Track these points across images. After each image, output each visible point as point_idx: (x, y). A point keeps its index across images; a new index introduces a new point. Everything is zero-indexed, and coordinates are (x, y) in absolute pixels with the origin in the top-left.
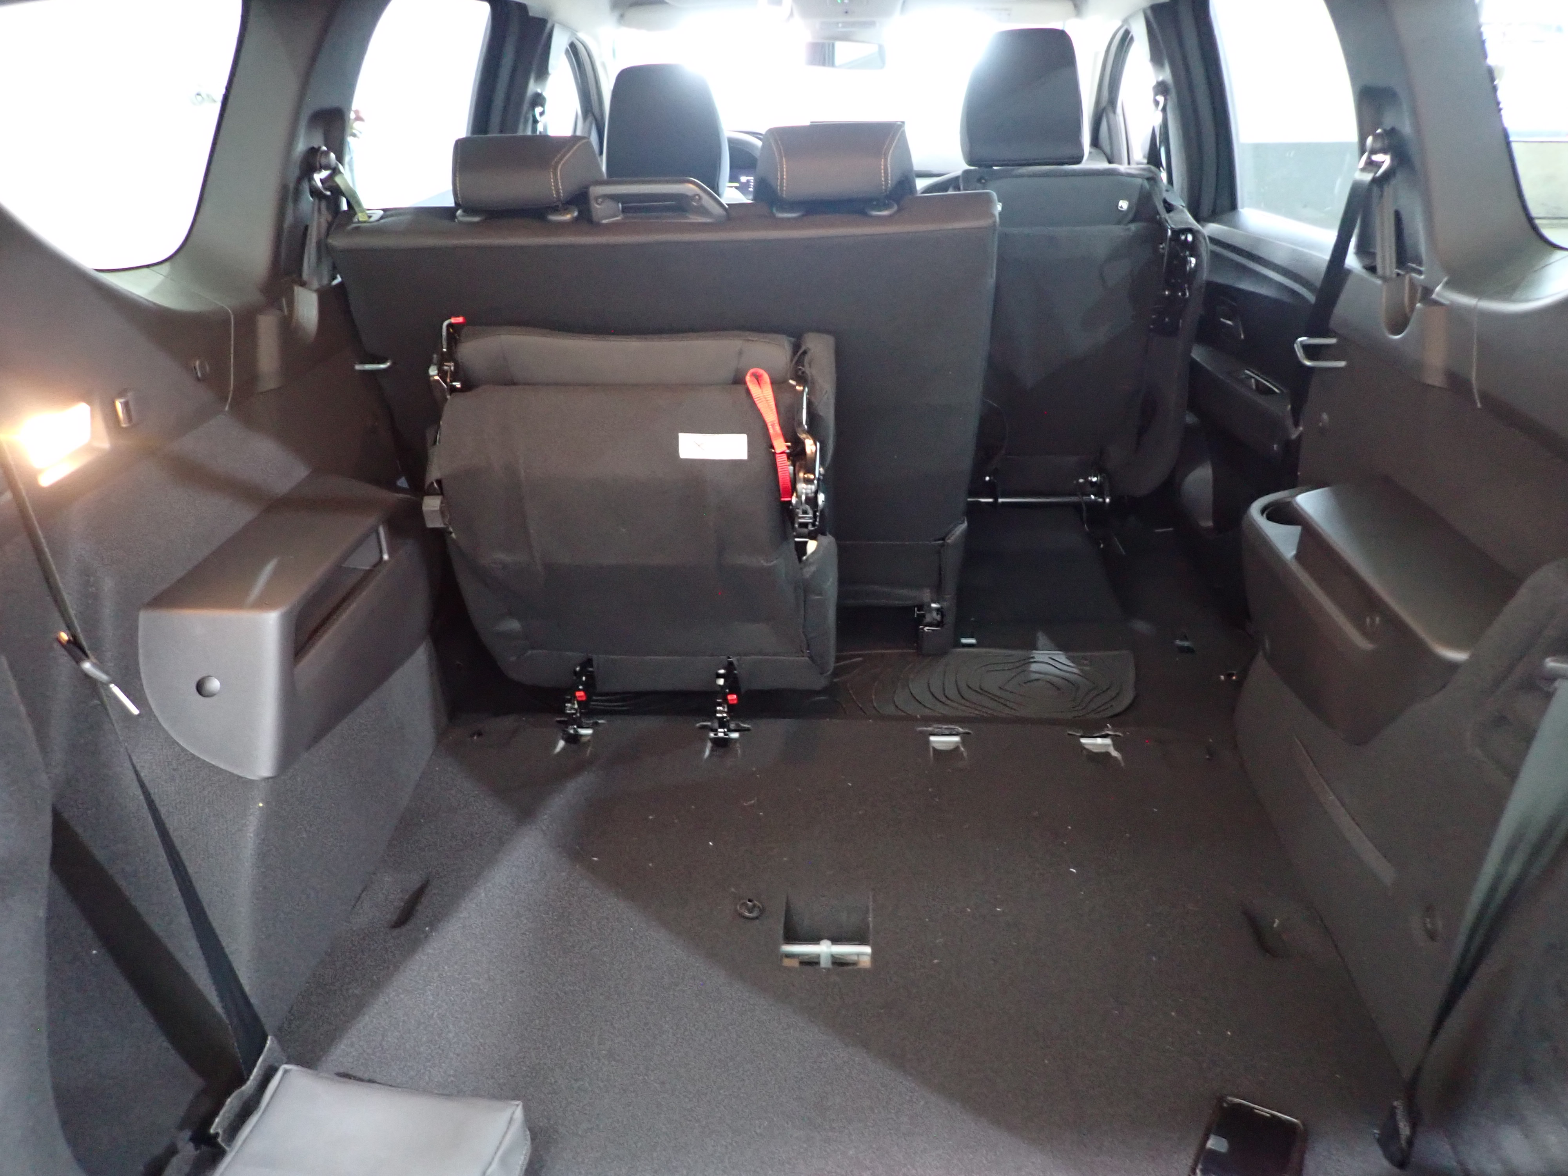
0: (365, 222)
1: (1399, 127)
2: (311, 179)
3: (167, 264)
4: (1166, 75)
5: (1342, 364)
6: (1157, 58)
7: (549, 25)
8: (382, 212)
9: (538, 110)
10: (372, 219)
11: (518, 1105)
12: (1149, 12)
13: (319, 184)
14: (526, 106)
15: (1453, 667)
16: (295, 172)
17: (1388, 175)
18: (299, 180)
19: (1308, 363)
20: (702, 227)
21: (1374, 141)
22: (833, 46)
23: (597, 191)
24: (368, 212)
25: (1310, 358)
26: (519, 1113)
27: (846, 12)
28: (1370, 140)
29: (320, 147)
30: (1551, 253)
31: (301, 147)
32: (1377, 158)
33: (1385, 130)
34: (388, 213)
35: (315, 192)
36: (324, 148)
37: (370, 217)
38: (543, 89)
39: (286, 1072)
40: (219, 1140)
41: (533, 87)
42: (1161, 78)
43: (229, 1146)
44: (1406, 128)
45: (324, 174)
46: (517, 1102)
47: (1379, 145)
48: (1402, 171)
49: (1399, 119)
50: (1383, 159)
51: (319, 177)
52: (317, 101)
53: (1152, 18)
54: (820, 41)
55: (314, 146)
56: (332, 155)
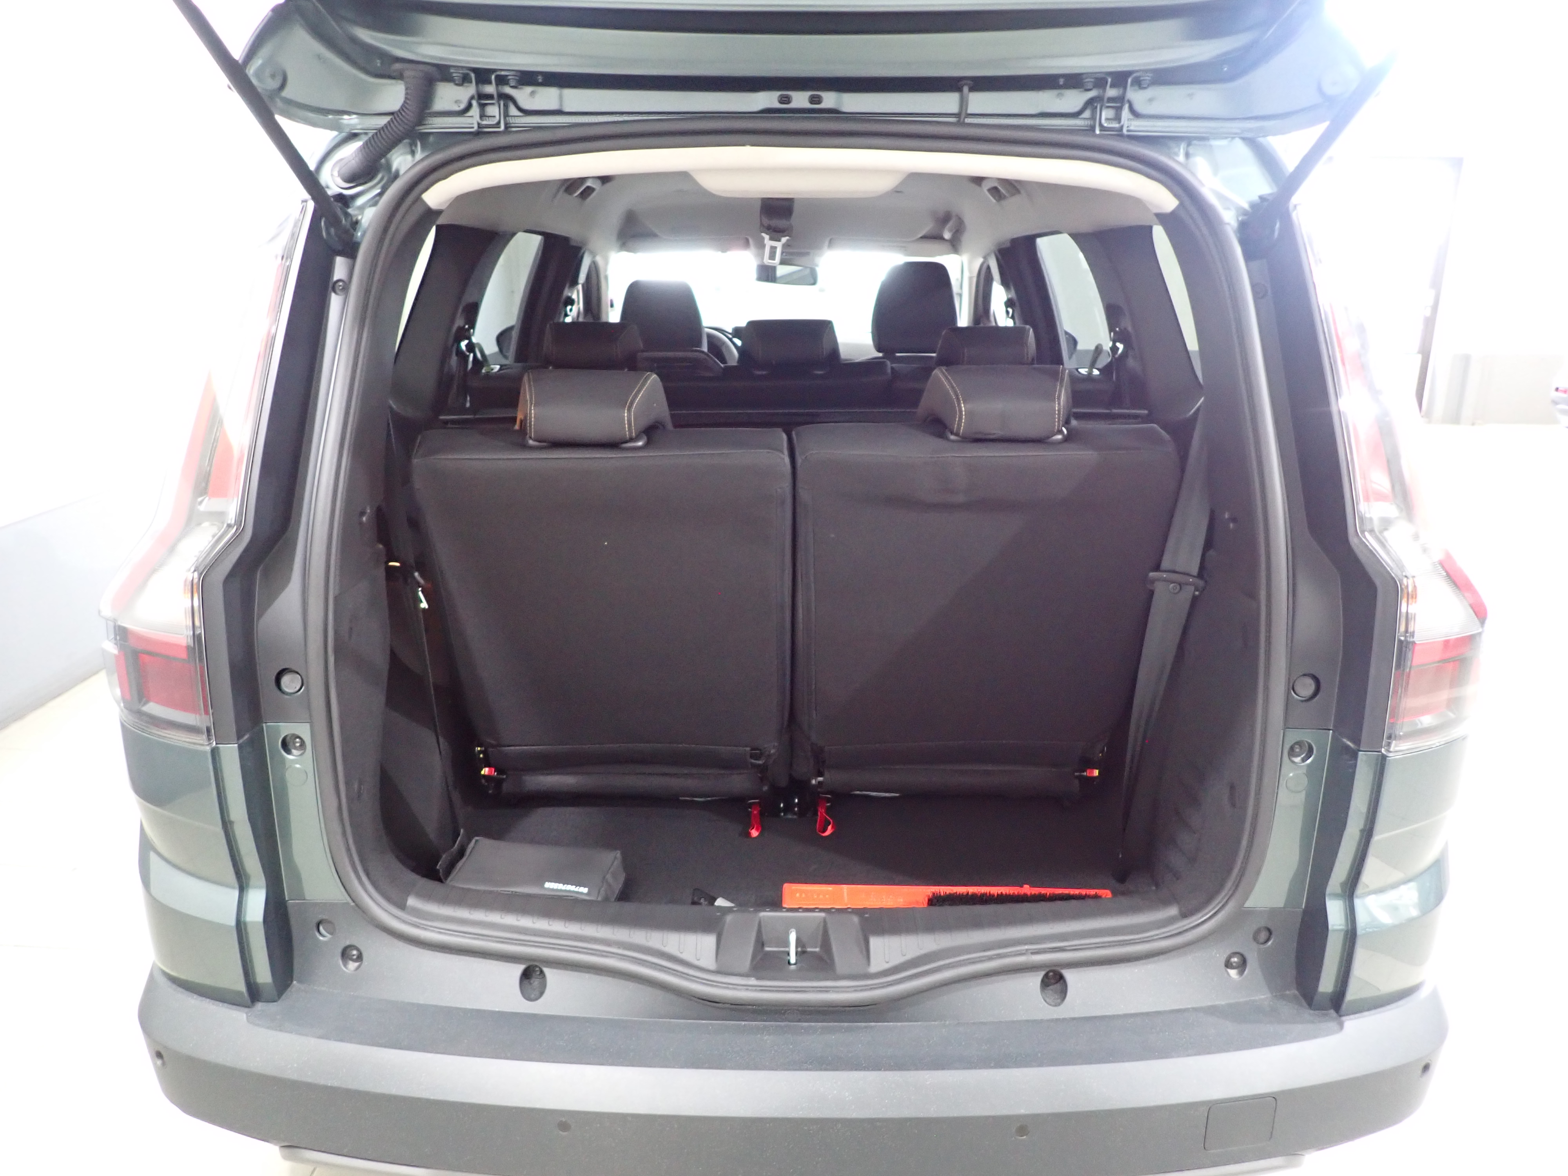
0: (489, 372)
1: (1126, 327)
2: (459, 347)
4: (1013, 294)
6: (1005, 283)
7: (582, 251)
8: (499, 367)
9: (569, 308)
10: (494, 371)
11: (618, 852)
12: (998, 255)
13: (463, 348)
14: (561, 305)
16: (451, 340)
17: (1124, 355)
18: (453, 345)
20: (711, 379)
21: (1115, 335)
23: (640, 355)
24: (491, 366)
26: (619, 856)
29: (464, 326)
31: (455, 326)
32: (1118, 344)
33: (1120, 329)
34: (504, 367)
35: (459, 352)
36: (467, 326)
37: (492, 370)
38: (571, 294)
39: (477, 841)
40: (441, 875)
41: (567, 293)
42: (1010, 296)
43: (447, 876)
44: (1130, 329)
45: (466, 342)
46: (617, 850)
47: (1118, 337)
48: (1131, 353)
49: (1126, 323)
50: (1120, 346)
51: (463, 344)
52: (468, 299)
53: (1000, 257)
55: (462, 325)
56: (471, 331)
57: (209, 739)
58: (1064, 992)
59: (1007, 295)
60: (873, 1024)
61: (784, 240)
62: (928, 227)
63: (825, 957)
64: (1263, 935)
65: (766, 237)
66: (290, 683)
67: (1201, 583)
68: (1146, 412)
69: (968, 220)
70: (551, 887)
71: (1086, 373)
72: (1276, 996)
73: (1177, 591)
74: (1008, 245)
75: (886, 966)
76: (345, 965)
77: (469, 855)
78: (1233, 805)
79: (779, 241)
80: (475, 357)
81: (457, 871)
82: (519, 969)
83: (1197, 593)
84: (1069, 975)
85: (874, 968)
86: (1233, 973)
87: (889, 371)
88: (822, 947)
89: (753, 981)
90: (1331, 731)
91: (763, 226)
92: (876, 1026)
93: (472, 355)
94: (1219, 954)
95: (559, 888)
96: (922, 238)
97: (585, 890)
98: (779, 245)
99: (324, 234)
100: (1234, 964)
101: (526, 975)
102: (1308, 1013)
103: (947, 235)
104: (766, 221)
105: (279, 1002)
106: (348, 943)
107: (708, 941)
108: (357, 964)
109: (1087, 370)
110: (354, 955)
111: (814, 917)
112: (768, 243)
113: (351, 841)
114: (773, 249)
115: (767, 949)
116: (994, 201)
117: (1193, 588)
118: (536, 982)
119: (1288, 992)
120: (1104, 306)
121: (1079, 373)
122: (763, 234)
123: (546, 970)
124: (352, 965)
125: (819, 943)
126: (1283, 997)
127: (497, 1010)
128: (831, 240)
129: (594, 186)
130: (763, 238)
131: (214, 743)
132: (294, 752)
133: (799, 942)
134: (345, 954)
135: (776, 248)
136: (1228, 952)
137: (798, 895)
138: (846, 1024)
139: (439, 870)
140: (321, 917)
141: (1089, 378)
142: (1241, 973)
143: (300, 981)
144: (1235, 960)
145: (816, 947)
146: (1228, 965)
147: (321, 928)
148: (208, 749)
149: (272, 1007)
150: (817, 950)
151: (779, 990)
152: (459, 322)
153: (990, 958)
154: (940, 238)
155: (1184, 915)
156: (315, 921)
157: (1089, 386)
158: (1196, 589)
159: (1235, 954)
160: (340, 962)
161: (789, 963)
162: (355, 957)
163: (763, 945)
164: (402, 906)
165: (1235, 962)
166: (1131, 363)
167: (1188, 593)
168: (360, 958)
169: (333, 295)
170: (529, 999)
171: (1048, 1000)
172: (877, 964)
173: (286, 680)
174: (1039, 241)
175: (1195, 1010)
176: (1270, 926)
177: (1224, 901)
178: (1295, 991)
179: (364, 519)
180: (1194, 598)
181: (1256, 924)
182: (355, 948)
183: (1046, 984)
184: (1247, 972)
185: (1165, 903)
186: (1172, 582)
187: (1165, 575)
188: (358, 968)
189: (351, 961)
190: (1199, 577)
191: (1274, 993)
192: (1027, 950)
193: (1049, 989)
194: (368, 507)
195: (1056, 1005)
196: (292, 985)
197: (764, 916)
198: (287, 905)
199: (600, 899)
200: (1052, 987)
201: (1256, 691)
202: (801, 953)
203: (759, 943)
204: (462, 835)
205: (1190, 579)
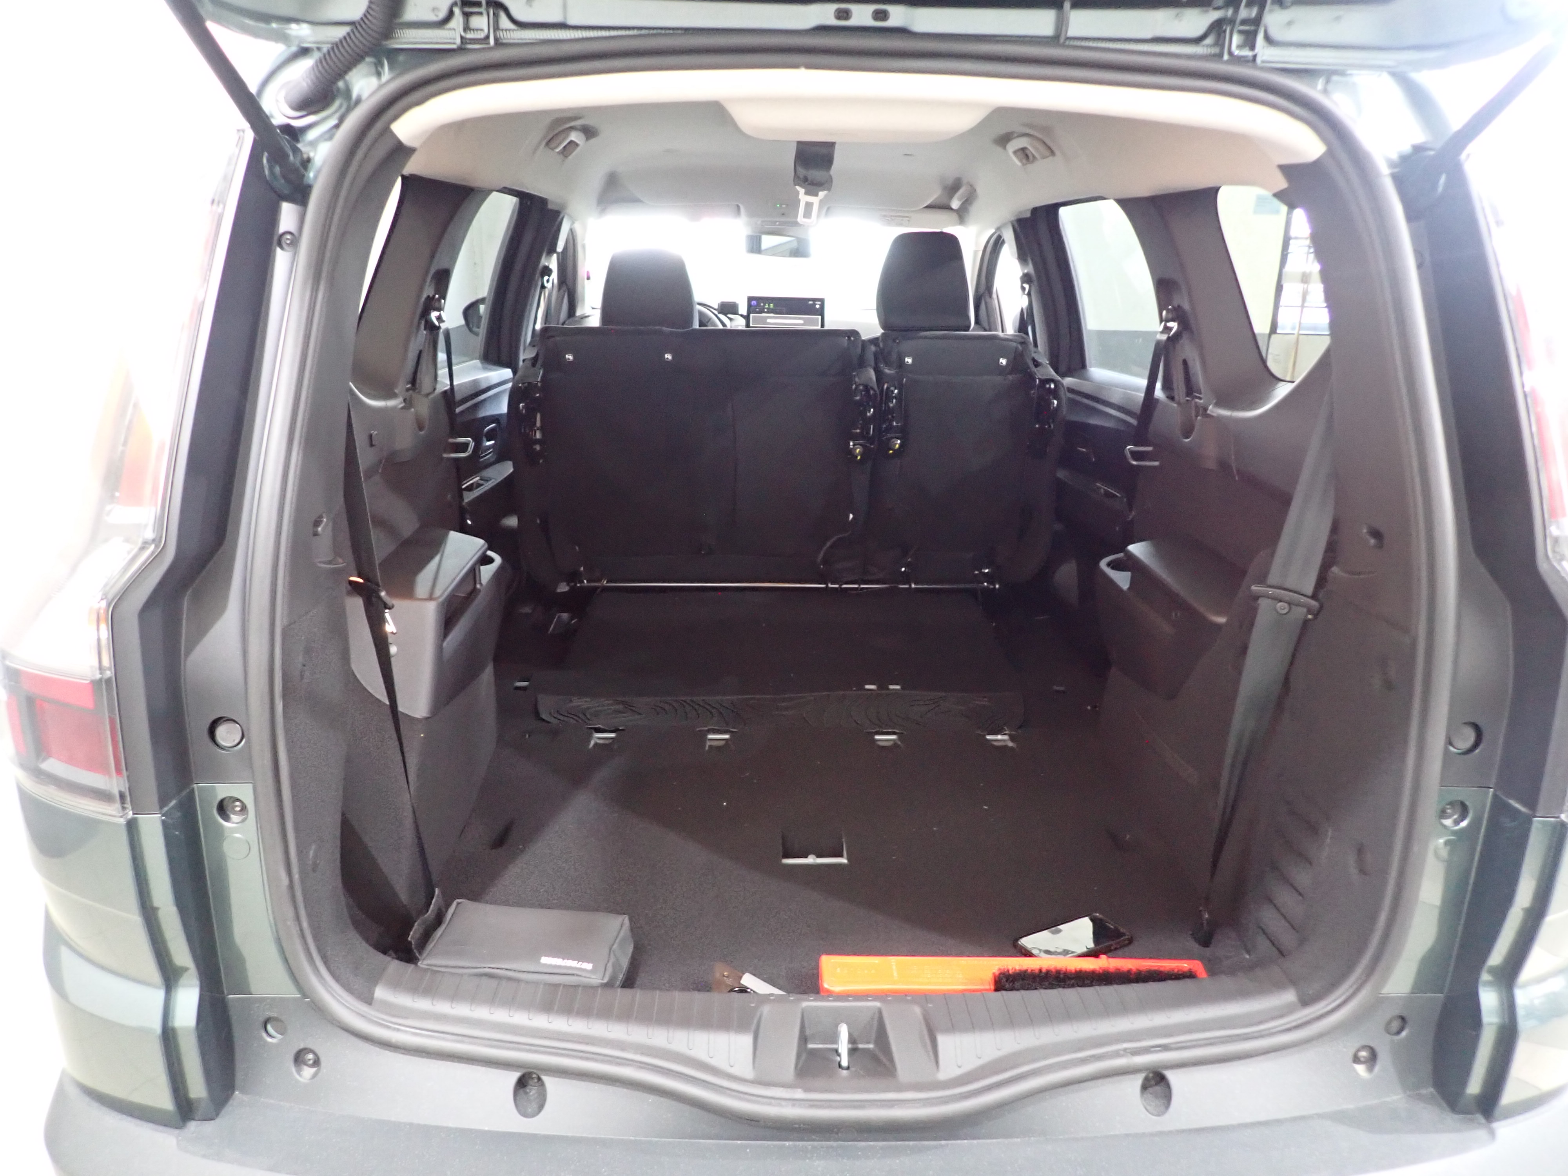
1: (1182, 304)
2: (428, 318)
4: (1030, 269)
5: (1156, 463)
6: (1022, 257)
7: (561, 216)
9: (546, 278)
11: (625, 916)
12: (1016, 226)
13: (434, 321)
14: (538, 275)
15: (1219, 627)
16: (420, 310)
17: (1178, 335)
18: (422, 316)
19: (1134, 463)
21: (1167, 313)
25: (1135, 460)
26: (626, 920)
27: (783, 214)
28: (1164, 313)
29: (434, 296)
30: (1277, 383)
31: (424, 295)
32: (1170, 324)
33: (1173, 307)
35: (429, 324)
36: (437, 296)
38: (549, 263)
39: (458, 904)
41: (544, 262)
42: (1026, 271)
44: (1186, 306)
45: (436, 313)
47: (1170, 316)
48: (1185, 333)
49: (1182, 299)
50: (1174, 325)
51: (434, 316)
52: (438, 264)
53: (1018, 229)
54: (756, 234)
55: (431, 295)
56: (443, 301)
57: (124, 808)
58: (1167, 1096)
59: (1022, 270)
60: (943, 1142)
61: (822, 194)
62: (934, 196)
63: (880, 1056)
64: (1396, 1025)
65: (801, 191)
66: (226, 735)
67: (1315, 605)
69: (982, 187)
72: (1409, 1096)
73: (1284, 611)
74: (1028, 215)
75: (958, 1072)
76: (299, 1072)
77: (449, 923)
78: (1362, 871)
82: (513, 1077)
83: (1310, 617)
84: (1172, 1076)
85: (942, 1075)
86: (1361, 1069)
88: (876, 1043)
89: (799, 1094)
90: (1492, 790)
91: (799, 177)
92: (947, 1145)
94: (1346, 1047)
96: (927, 207)
98: (815, 200)
99: (267, 172)
100: (1362, 1059)
101: (522, 1083)
102: (1451, 1119)
103: (956, 205)
104: (801, 172)
105: (218, 1120)
106: (302, 1046)
107: (745, 1041)
108: (313, 1070)
110: (310, 1060)
111: (868, 1008)
112: (804, 198)
113: (305, 925)
115: (811, 1046)
116: (1019, 165)
117: (1305, 610)
118: (533, 1091)
119: (1423, 1091)
120: (1153, 281)
122: (798, 188)
123: (545, 1078)
124: (308, 1072)
125: (875, 1038)
126: (1420, 1098)
127: (486, 1129)
128: (828, 209)
129: (578, 142)
130: (798, 193)
131: (131, 813)
132: (234, 818)
133: (851, 1038)
134: (299, 1058)
135: (812, 204)
136: (1357, 1045)
137: (838, 969)
138: (911, 1143)
139: (410, 946)
140: (269, 1014)
142: (1370, 1069)
143: (243, 1091)
144: (1363, 1054)
145: (869, 1043)
146: (1356, 1059)
147: (269, 1027)
148: (122, 821)
149: (208, 1127)
150: (871, 1046)
151: (831, 1105)
152: (429, 290)
153: (1084, 1061)
154: (948, 208)
155: (1305, 1002)
156: (262, 1019)
158: (1309, 611)
159: (1364, 1047)
160: (293, 1069)
161: (840, 1066)
162: (311, 1062)
163: (807, 1042)
164: (368, 1000)
165: (1364, 1057)
166: (1185, 343)
167: (1299, 614)
168: (317, 1063)
169: (278, 250)
170: (525, 1115)
171: (1148, 1108)
172: (948, 1070)
173: (222, 732)
174: (1063, 211)
175: (1320, 1116)
176: (1404, 1014)
177: (1355, 987)
178: (1432, 1090)
179: (320, 529)
180: (1306, 622)
181: (1389, 1012)
182: (311, 1051)
183: (1145, 1087)
184: (1377, 1068)
185: (1278, 986)
186: (1280, 601)
187: (1271, 591)
188: (315, 1076)
189: (305, 1068)
190: (1314, 597)
191: (1408, 1093)
192: (1125, 1050)
193: (1151, 1094)
194: (324, 515)
195: (1158, 1115)
196: (234, 1096)
197: (808, 1007)
198: (226, 1000)
199: (605, 981)
200: (1150, 1090)
201: (1405, 742)
202: (853, 1051)
203: (804, 1039)
204: (438, 895)
205: (1303, 599)
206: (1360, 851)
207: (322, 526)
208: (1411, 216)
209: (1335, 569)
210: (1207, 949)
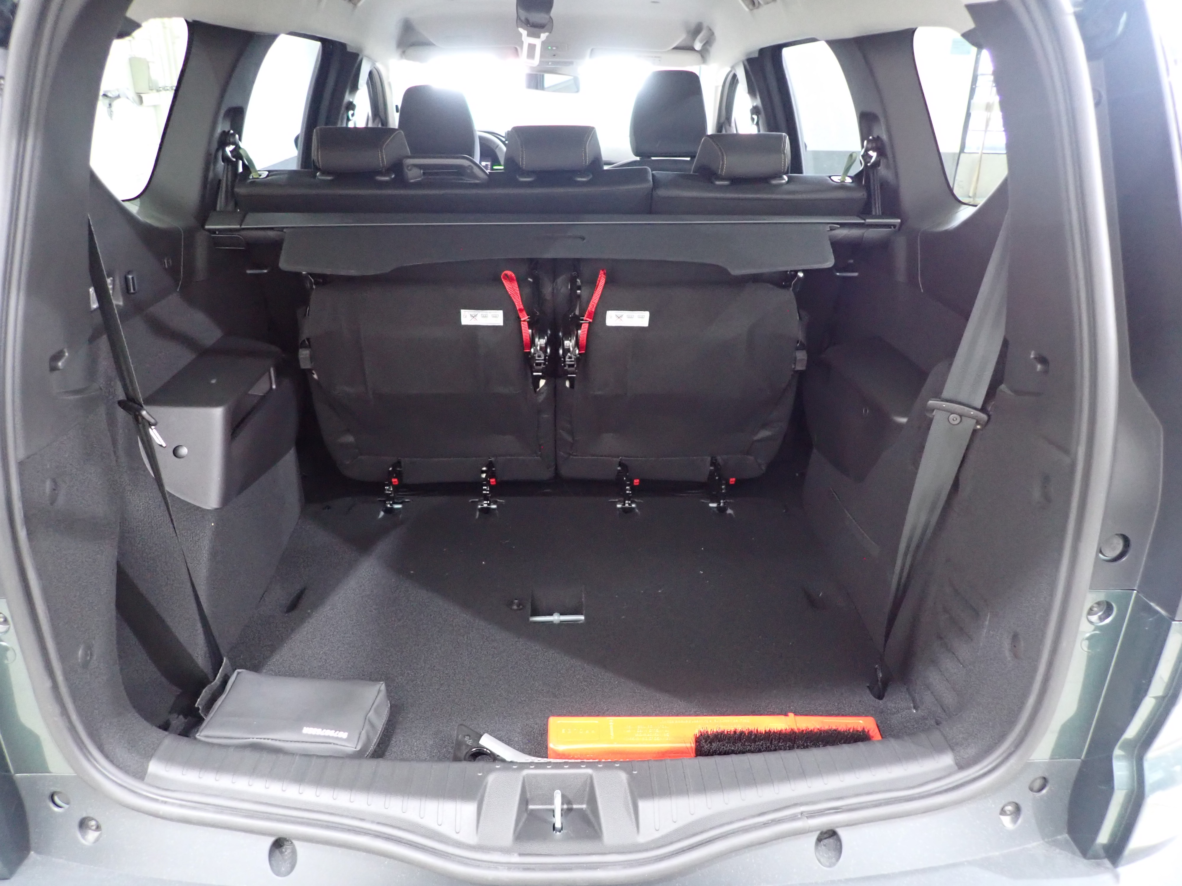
0: (258, 178)
1: (880, 136)
2: (224, 151)
3: (138, 199)
4: (758, 102)
5: (856, 274)
6: (751, 91)
7: (360, 58)
8: (267, 173)
9: (351, 112)
10: (261, 177)
11: (382, 684)
12: (746, 63)
13: (229, 154)
14: (343, 109)
15: (900, 426)
16: (215, 145)
17: (876, 164)
18: (217, 150)
19: (837, 274)
20: (476, 186)
21: (868, 143)
22: (543, 76)
24: (259, 172)
25: (839, 271)
26: (383, 687)
27: (554, 55)
28: (865, 142)
29: (229, 131)
30: (960, 206)
31: (219, 130)
32: (871, 153)
33: (873, 138)
34: (271, 173)
35: (225, 159)
36: (232, 132)
37: (260, 175)
38: (353, 99)
39: (239, 673)
40: (200, 711)
41: (348, 98)
42: (755, 104)
43: (206, 716)
44: (884, 137)
45: (232, 147)
46: (382, 682)
47: (870, 145)
48: (883, 161)
49: (880, 131)
50: (873, 154)
51: (229, 149)
52: (230, 102)
53: (748, 67)
54: (535, 73)
55: (227, 130)
56: (237, 136)
58: (839, 848)
59: (752, 103)
61: (544, 36)
62: (680, 39)
63: (591, 816)
64: (1037, 784)
65: (524, 32)
67: (984, 417)
68: (899, 221)
69: (718, 33)
70: (309, 733)
71: (839, 181)
72: (1047, 842)
73: (956, 422)
74: (756, 55)
75: (657, 835)
76: (83, 836)
77: (229, 692)
78: (1016, 656)
79: (539, 37)
80: (244, 164)
81: (215, 711)
82: (271, 840)
83: (978, 427)
84: (842, 833)
85: (642, 839)
86: (1006, 820)
87: (651, 178)
88: (588, 803)
89: (515, 859)
90: (1135, 592)
91: (521, 19)
93: (241, 162)
94: (994, 804)
95: (318, 734)
96: (674, 48)
97: (344, 735)
98: (537, 42)
100: (1008, 813)
101: (279, 844)
102: (1082, 863)
103: (698, 46)
104: (523, 14)
105: (13, 880)
106: (84, 815)
107: (469, 809)
108: (97, 834)
109: (840, 178)
110: (92, 826)
111: (580, 774)
112: (527, 40)
113: (74, 717)
114: (532, 47)
115: (531, 807)
116: (747, 9)
117: (975, 421)
118: (285, 853)
119: (1059, 837)
120: (857, 114)
121: (833, 181)
122: (521, 30)
123: (296, 843)
124: (92, 836)
125: (586, 799)
126: (1055, 844)
128: (592, 50)
130: (521, 35)
133: (565, 800)
134: (83, 824)
135: (535, 46)
136: (1004, 802)
137: (563, 731)
139: (198, 709)
140: (53, 789)
141: (842, 186)
142: (1015, 821)
143: (38, 852)
144: (1009, 808)
145: (582, 804)
146: (1003, 812)
147: (56, 799)
150: (584, 806)
151: (543, 867)
152: (223, 126)
153: (766, 825)
154: (691, 49)
155: (961, 766)
156: (48, 793)
157: (841, 194)
158: (978, 423)
159: (1009, 803)
160: (79, 835)
161: (554, 827)
162: (94, 828)
163: (527, 804)
164: (140, 775)
165: (1009, 811)
166: (882, 171)
167: (969, 424)
168: (98, 828)
170: (278, 873)
171: (822, 860)
172: (646, 836)
174: (785, 51)
175: (970, 863)
176: (1046, 775)
177: (1005, 755)
178: (1066, 836)
179: (60, 364)
180: (975, 431)
181: (1033, 775)
182: (92, 819)
183: (819, 840)
184: (1020, 821)
185: (937, 750)
186: (952, 413)
187: (945, 405)
188: (97, 840)
189: (90, 831)
190: (983, 410)
191: (1046, 840)
192: (802, 813)
193: (825, 845)
194: (65, 350)
195: (830, 866)
196: (29, 856)
197: (528, 775)
198: (14, 778)
199: (358, 748)
200: (826, 841)
201: (1060, 550)
202: (567, 812)
203: (524, 801)
204: (226, 664)
205: (973, 412)
206: (1015, 637)
207: (63, 360)
208: (1091, 55)
209: (1003, 387)
210: (881, 702)
